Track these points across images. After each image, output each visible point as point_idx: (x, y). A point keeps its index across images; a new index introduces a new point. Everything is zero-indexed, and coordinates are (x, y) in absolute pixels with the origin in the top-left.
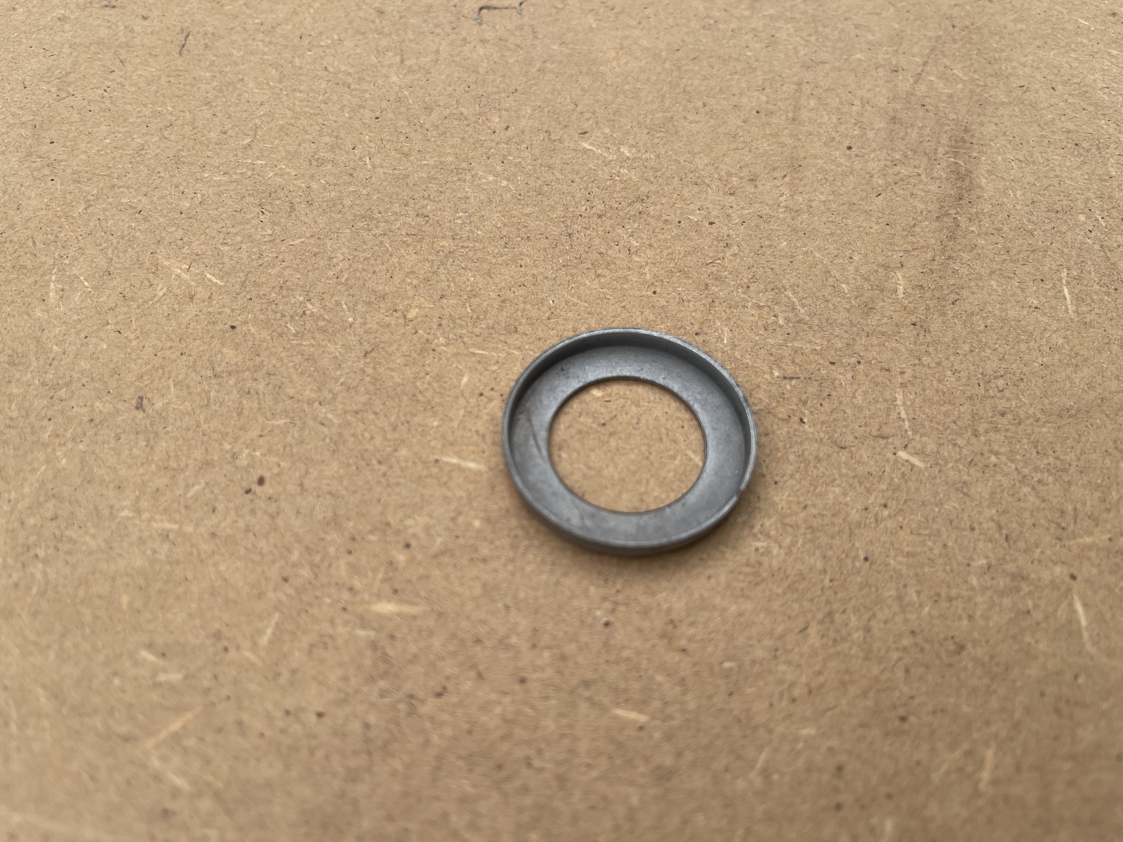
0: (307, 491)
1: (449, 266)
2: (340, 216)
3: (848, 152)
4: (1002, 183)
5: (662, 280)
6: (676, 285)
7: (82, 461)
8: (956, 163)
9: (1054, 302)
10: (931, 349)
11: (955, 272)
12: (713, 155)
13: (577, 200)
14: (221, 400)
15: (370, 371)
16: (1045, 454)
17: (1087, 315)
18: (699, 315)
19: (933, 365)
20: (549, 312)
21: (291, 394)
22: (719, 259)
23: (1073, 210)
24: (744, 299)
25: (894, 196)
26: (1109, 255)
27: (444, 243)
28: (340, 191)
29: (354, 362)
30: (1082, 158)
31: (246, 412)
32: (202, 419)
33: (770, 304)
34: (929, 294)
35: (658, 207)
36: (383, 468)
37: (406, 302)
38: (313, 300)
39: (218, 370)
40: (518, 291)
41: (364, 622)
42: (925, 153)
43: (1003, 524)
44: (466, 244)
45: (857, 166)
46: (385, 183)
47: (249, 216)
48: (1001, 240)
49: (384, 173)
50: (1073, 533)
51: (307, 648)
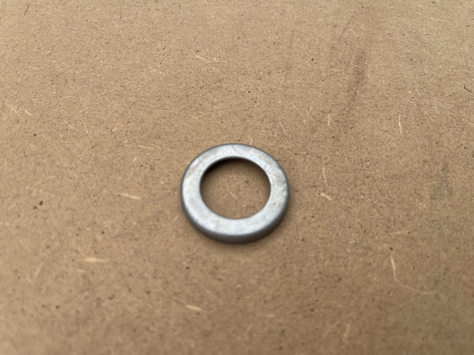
0: (61, 208)
1: (133, 109)
2: (87, 86)
3: (312, 61)
4: (377, 76)
5: (226, 117)
6: (232, 119)
8: (358, 67)
9: (394, 129)
10: (339, 148)
11: (353, 115)
12: (253, 62)
13: (192, 80)
14: (27, 167)
15: (93, 155)
16: (384, 195)
17: (408, 135)
18: (240, 132)
19: (339, 155)
20: (175, 130)
21: (58, 165)
22: (251, 108)
23: (407, 88)
24: (260, 126)
25: (330, 81)
26: (420, 108)
27: (132, 99)
28: (88, 75)
29: (87, 151)
30: (413, 66)
31: (37, 173)
32: (17, 175)
33: (271, 128)
34: (341, 124)
35: (227, 85)
36: (95, 198)
37: (112, 125)
38: (71, 123)
39: (27, 153)
40: (162, 120)
41: (81, 266)
42: (345, 63)
43: (363, 225)
44: (141, 99)
45: (315, 68)
46: (108, 72)
47: (46, 86)
48: (374, 101)
49: (108, 67)
50: (393, 229)
51: (55, 277)
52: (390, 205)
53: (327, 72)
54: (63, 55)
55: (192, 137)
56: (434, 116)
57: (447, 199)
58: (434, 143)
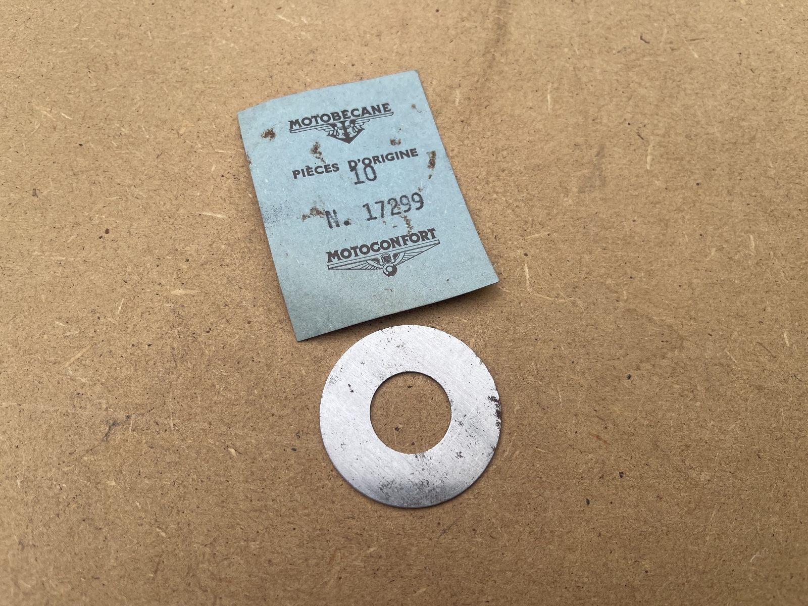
0: (132, 235)
1: (201, 100)
2: (136, 72)
3: (436, 13)
4: (524, 30)
7: (9, 227)
8: (498, 18)
9: (541, 104)
10: (470, 136)
11: (489, 88)
12: (356, 20)
13: (275, 54)
14: (80, 188)
15: (160, 166)
16: (522, 192)
17: (558, 111)
19: (470, 145)
21: (118, 182)
23: (562, 46)
25: (460, 42)
26: (577, 72)
27: (198, 86)
28: (134, 56)
29: (151, 162)
31: (94, 194)
32: (70, 199)
34: (473, 103)
35: (323, 56)
36: (172, 220)
37: (178, 124)
38: (125, 126)
39: (76, 170)
41: (168, 300)
42: (481, 12)
43: (495, 230)
44: (211, 86)
45: (441, 23)
46: (161, 49)
47: (82, 75)
48: (517, 67)
49: (160, 42)
50: (530, 232)
51: (140, 314)
52: (528, 203)
53: (456, 28)
54: (96, 28)
56: (593, 83)
57: (599, 191)
58: (590, 121)
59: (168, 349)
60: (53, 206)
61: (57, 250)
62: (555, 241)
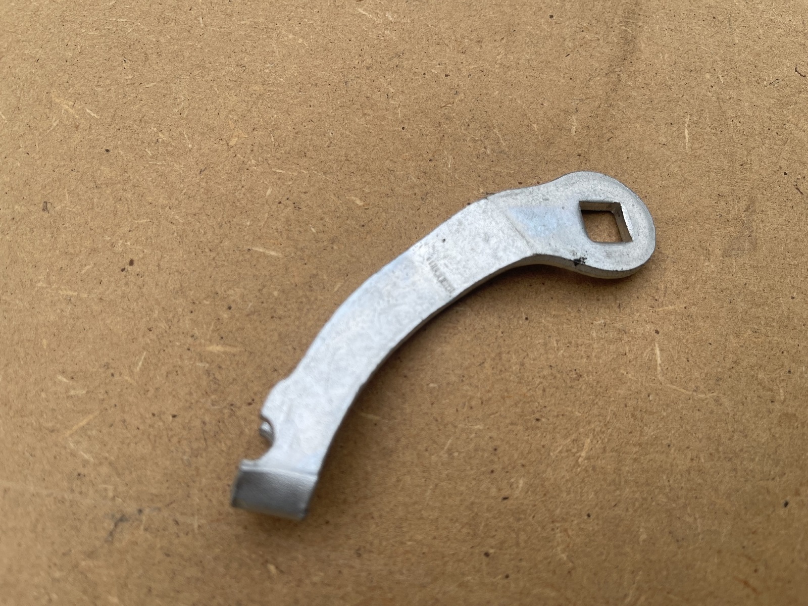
0: (162, 270)
1: (259, 106)
2: (181, 65)
3: (550, 20)
4: (656, 47)
5: (409, 119)
6: (419, 123)
7: (10, 247)
8: (626, 31)
9: (677, 141)
11: (613, 116)
12: (452, 21)
13: (352, 55)
14: (102, 205)
15: (203, 184)
17: (698, 151)
18: (432, 146)
20: (329, 142)
21: (150, 201)
22: (450, 103)
23: (703, 70)
24: (465, 135)
25: (578, 56)
26: (722, 104)
27: (256, 88)
28: (181, 45)
29: (193, 178)
30: (716, 29)
31: (119, 214)
32: (89, 218)
33: (482, 139)
34: (592, 133)
35: (410, 62)
36: (213, 255)
37: (229, 133)
38: (163, 131)
39: (99, 182)
40: (308, 125)
41: (201, 358)
42: (605, 22)
43: (618, 296)
44: (272, 89)
45: (555, 32)
46: (214, 39)
47: (115, 64)
48: (648, 93)
49: (213, 30)
50: (662, 303)
51: (165, 374)
53: (574, 39)
54: (136, 8)
55: (356, 154)
56: (742, 120)
57: (748, 256)
58: (737, 165)
59: (197, 423)
60: (67, 225)
61: (67, 282)
62: (694, 317)
